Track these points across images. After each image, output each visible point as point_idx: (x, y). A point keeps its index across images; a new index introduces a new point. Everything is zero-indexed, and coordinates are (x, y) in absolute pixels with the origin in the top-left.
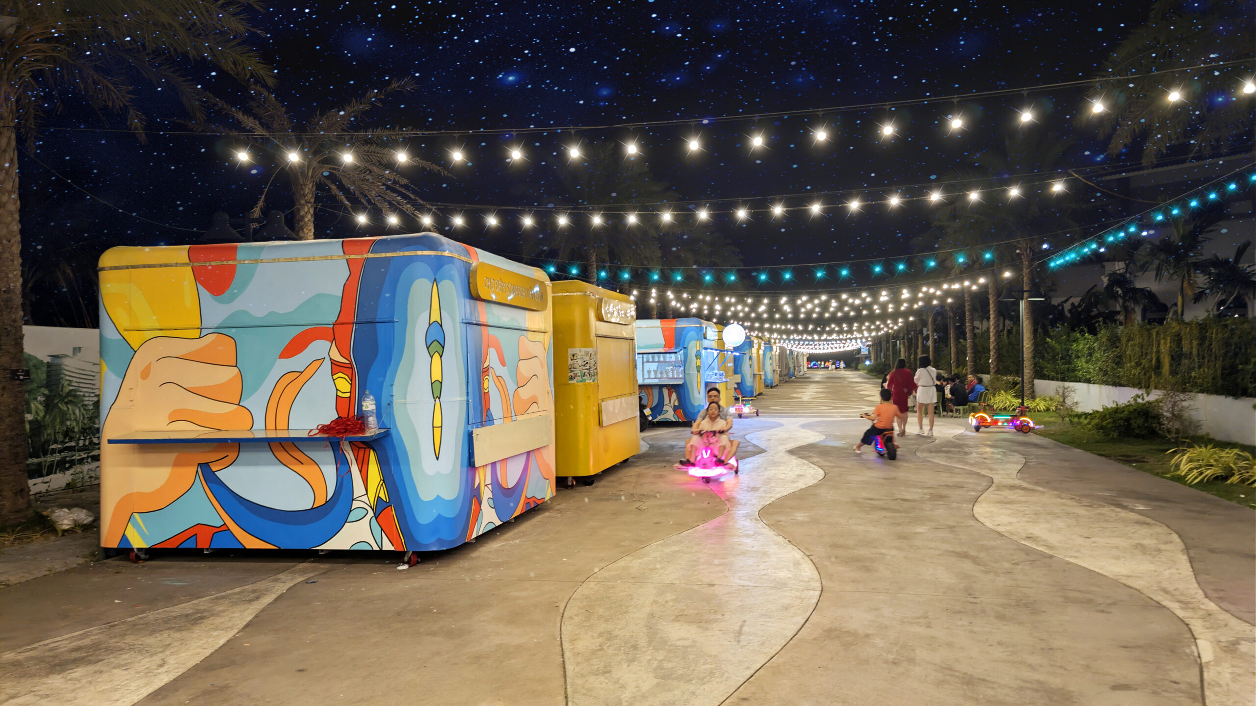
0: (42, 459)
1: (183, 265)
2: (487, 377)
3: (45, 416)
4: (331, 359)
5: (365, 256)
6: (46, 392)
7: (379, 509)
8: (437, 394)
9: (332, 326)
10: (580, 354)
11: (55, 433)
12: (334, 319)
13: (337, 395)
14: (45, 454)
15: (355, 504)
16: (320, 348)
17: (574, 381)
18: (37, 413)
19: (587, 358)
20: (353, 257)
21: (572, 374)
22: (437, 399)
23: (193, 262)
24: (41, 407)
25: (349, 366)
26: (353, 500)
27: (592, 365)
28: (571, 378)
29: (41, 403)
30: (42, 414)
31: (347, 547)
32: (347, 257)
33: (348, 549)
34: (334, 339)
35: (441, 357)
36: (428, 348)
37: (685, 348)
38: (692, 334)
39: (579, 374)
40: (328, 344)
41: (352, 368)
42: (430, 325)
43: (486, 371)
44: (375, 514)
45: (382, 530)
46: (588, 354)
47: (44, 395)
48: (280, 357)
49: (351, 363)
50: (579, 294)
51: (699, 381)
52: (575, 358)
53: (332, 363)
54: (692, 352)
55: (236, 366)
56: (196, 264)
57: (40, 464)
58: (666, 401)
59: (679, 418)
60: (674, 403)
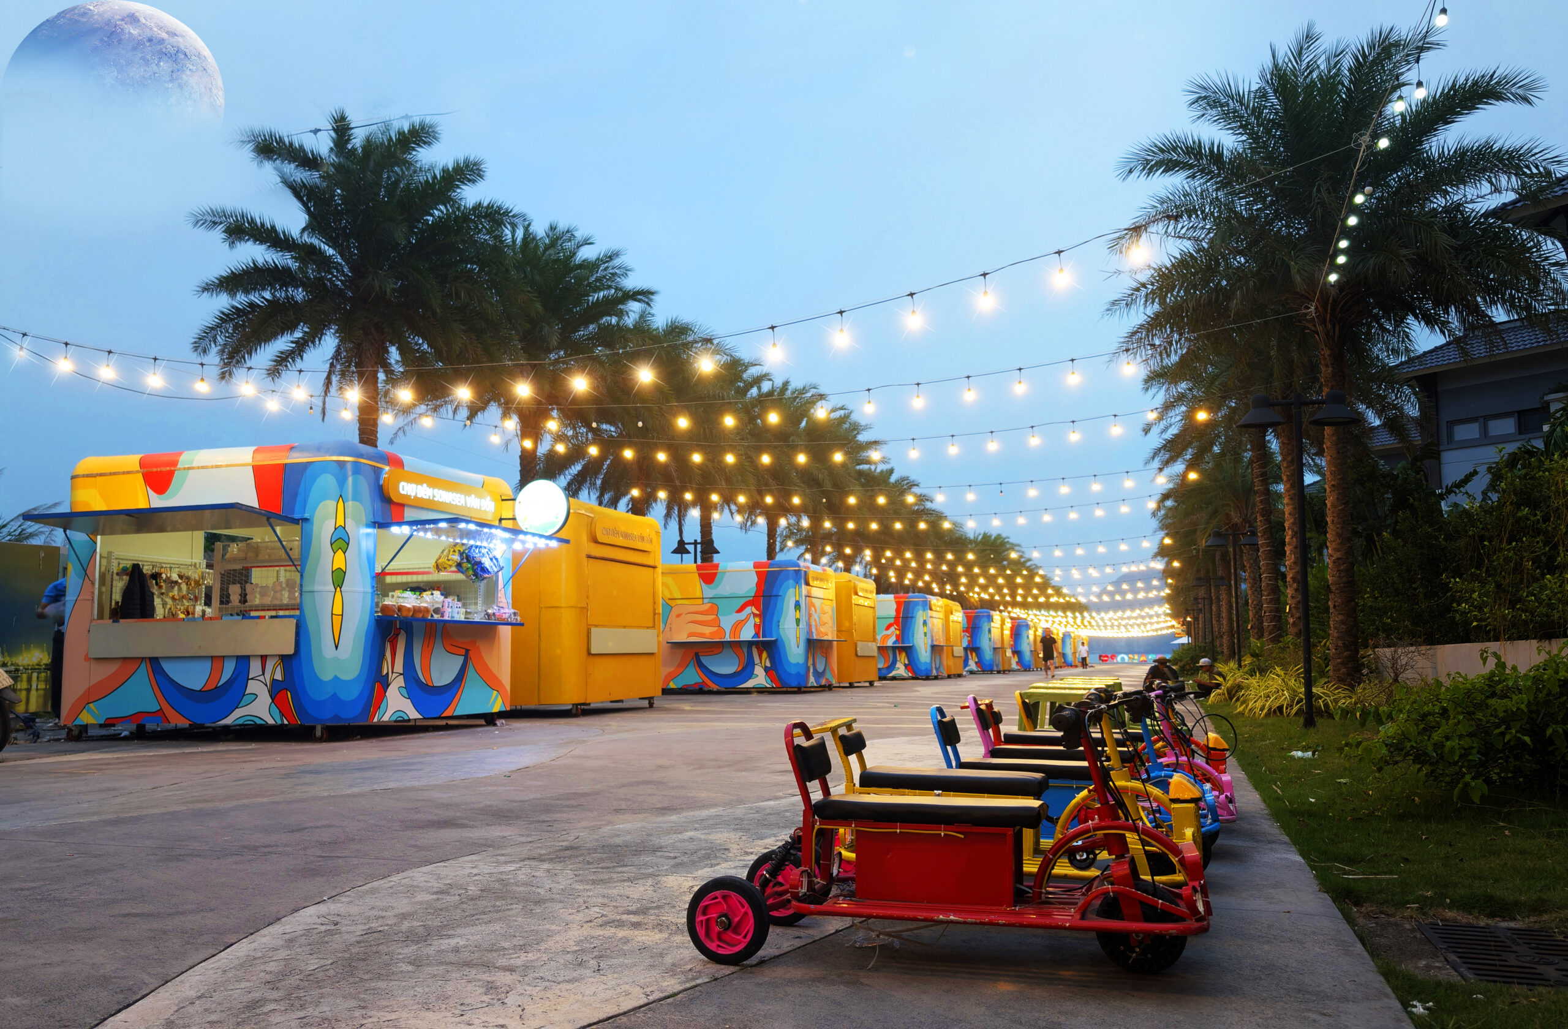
51: (337, 610)
58: (255, 668)
59: (282, 714)
60: (273, 673)
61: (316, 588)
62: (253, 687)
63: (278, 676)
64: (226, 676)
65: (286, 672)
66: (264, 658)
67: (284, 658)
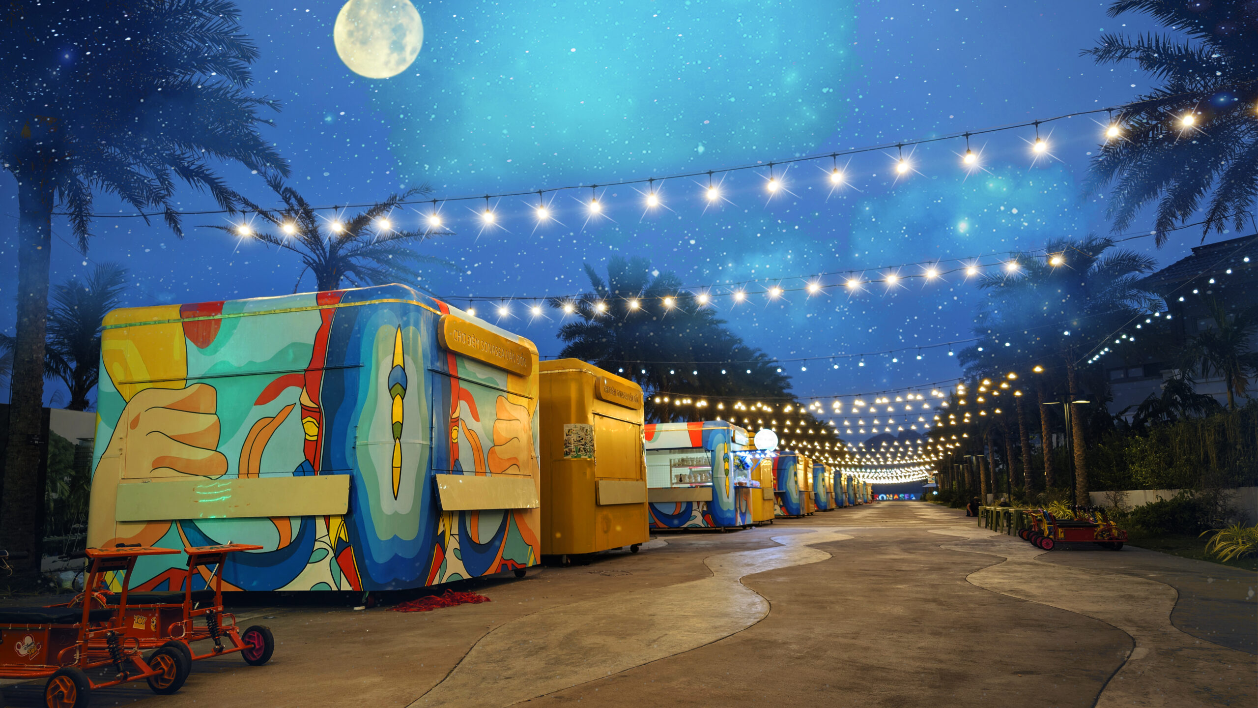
0: (64, 538)
1: (176, 321)
2: (456, 427)
3: (69, 496)
4: (301, 404)
5: (336, 306)
6: (73, 473)
7: (340, 548)
8: (397, 434)
9: (303, 373)
10: (575, 429)
11: (78, 513)
12: (305, 366)
13: (305, 439)
14: (67, 532)
15: (318, 545)
16: (293, 394)
17: (569, 457)
18: (62, 493)
19: (582, 434)
20: (325, 307)
21: (567, 450)
22: (397, 440)
23: (183, 318)
24: (67, 487)
25: (318, 410)
26: (316, 540)
27: (587, 441)
28: (567, 454)
29: (67, 483)
30: (67, 494)
31: (307, 588)
32: (320, 307)
33: (309, 590)
34: (305, 385)
35: (403, 399)
36: (390, 391)
37: (712, 451)
38: (720, 436)
39: (574, 450)
40: (299, 389)
41: (320, 412)
42: (393, 368)
43: (456, 421)
44: (335, 554)
45: (341, 570)
46: (583, 430)
47: (71, 476)
48: (255, 404)
49: (319, 408)
50: (574, 370)
51: (727, 484)
52: (570, 434)
53: (302, 408)
54: (720, 455)
55: (216, 414)
56: (186, 320)
57: (61, 542)
58: (695, 506)
59: (708, 523)
60: (703, 508)
61: (719, 476)
62: (694, 513)
63: (705, 509)
64: (682, 510)
65: (708, 508)
66: (698, 503)
67: (707, 503)
